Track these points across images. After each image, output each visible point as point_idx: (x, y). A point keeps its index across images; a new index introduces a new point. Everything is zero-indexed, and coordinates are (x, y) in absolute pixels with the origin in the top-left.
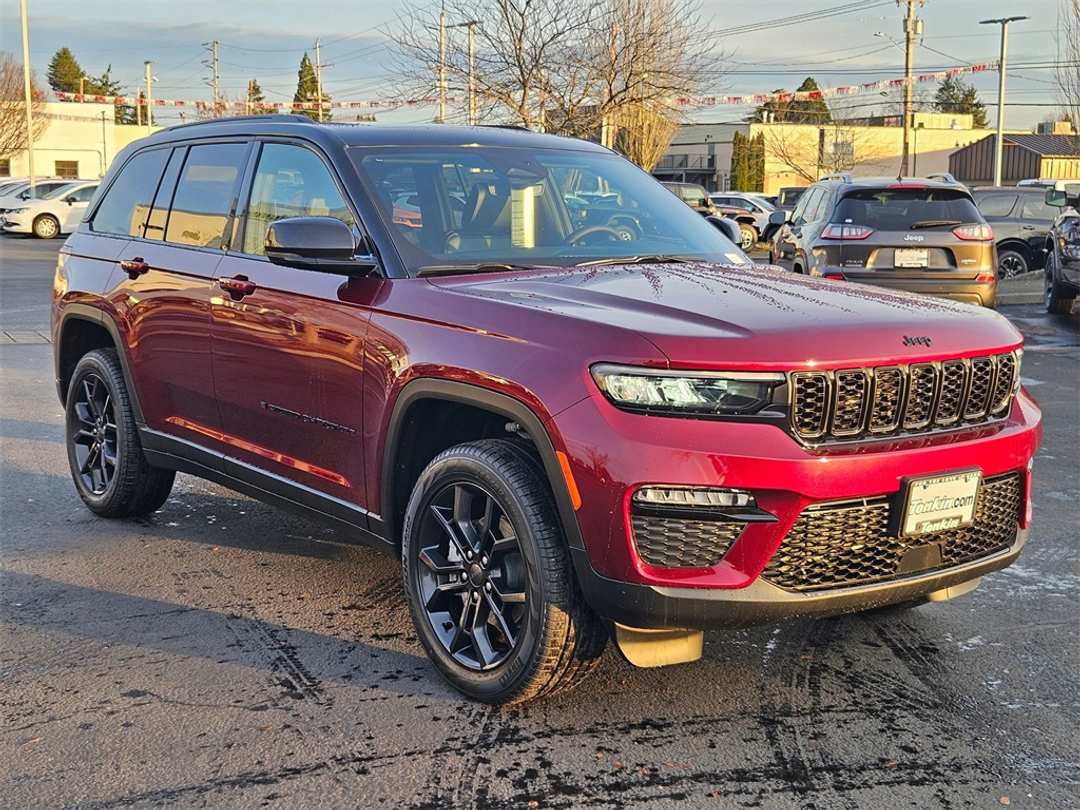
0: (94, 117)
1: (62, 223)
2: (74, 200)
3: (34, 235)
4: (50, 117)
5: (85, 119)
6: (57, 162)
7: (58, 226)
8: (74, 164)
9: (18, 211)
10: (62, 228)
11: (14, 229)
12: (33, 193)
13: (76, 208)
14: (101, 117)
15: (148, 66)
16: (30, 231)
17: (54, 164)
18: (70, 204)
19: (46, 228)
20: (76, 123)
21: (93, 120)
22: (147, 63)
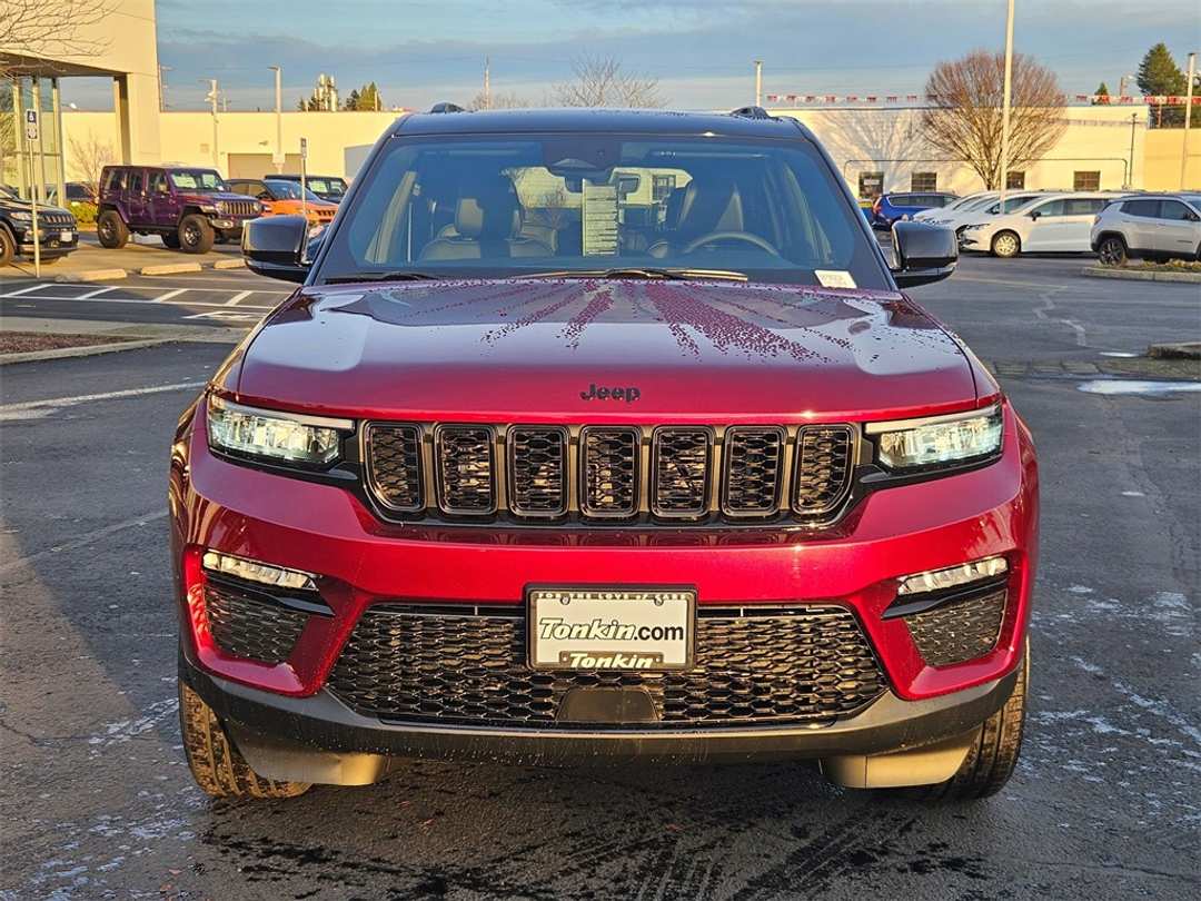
0: (1123, 120)
1: (1023, 239)
2: (1039, 215)
3: (992, 254)
4: (1067, 122)
5: (1112, 124)
6: (1077, 174)
7: (1019, 244)
8: (1097, 175)
9: (978, 227)
10: (1022, 247)
11: (972, 247)
12: (1003, 208)
13: (1040, 224)
14: (1130, 120)
15: (1192, 58)
16: (988, 249)
17: (1073, 175)
18: (1034, 220)
19: (1005, 247)
20: (1102, 128)
21: (1122, 123)
22: (1191, 54)
